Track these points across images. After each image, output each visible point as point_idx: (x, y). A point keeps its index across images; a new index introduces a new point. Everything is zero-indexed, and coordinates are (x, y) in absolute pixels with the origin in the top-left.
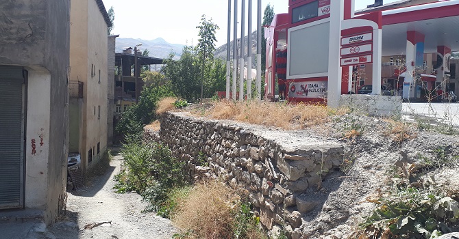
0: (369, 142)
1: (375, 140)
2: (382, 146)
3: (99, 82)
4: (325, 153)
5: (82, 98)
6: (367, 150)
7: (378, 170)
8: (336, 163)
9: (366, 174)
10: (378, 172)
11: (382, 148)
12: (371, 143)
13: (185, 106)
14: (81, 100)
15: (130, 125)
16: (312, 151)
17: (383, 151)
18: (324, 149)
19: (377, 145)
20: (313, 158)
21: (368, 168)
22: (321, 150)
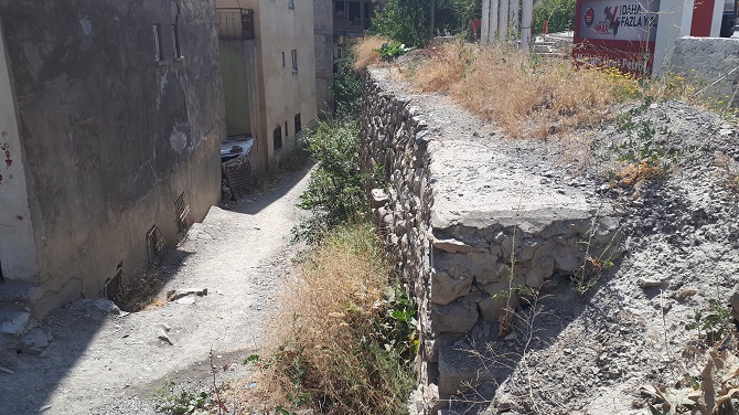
0: (681, 205)
1: (698, 197)
2: (714, 220)
3: (292, 7)
4: (535, 236)
5: (253, 37)
6: (666, 230)
7: (681, 300)
8: (567, 265)
9: (641, 308)
10: (677, 307)
11: (711, 229)
12: (684, 208)
13: (397, 54)
14: (249, 43)
15: (344, 85)
16: (496, 227)
17: (711, 238)
18: (535, 222)
19: (701, 217)
20: (496, 249)
21: (650, 290)
22: (525, 227)
